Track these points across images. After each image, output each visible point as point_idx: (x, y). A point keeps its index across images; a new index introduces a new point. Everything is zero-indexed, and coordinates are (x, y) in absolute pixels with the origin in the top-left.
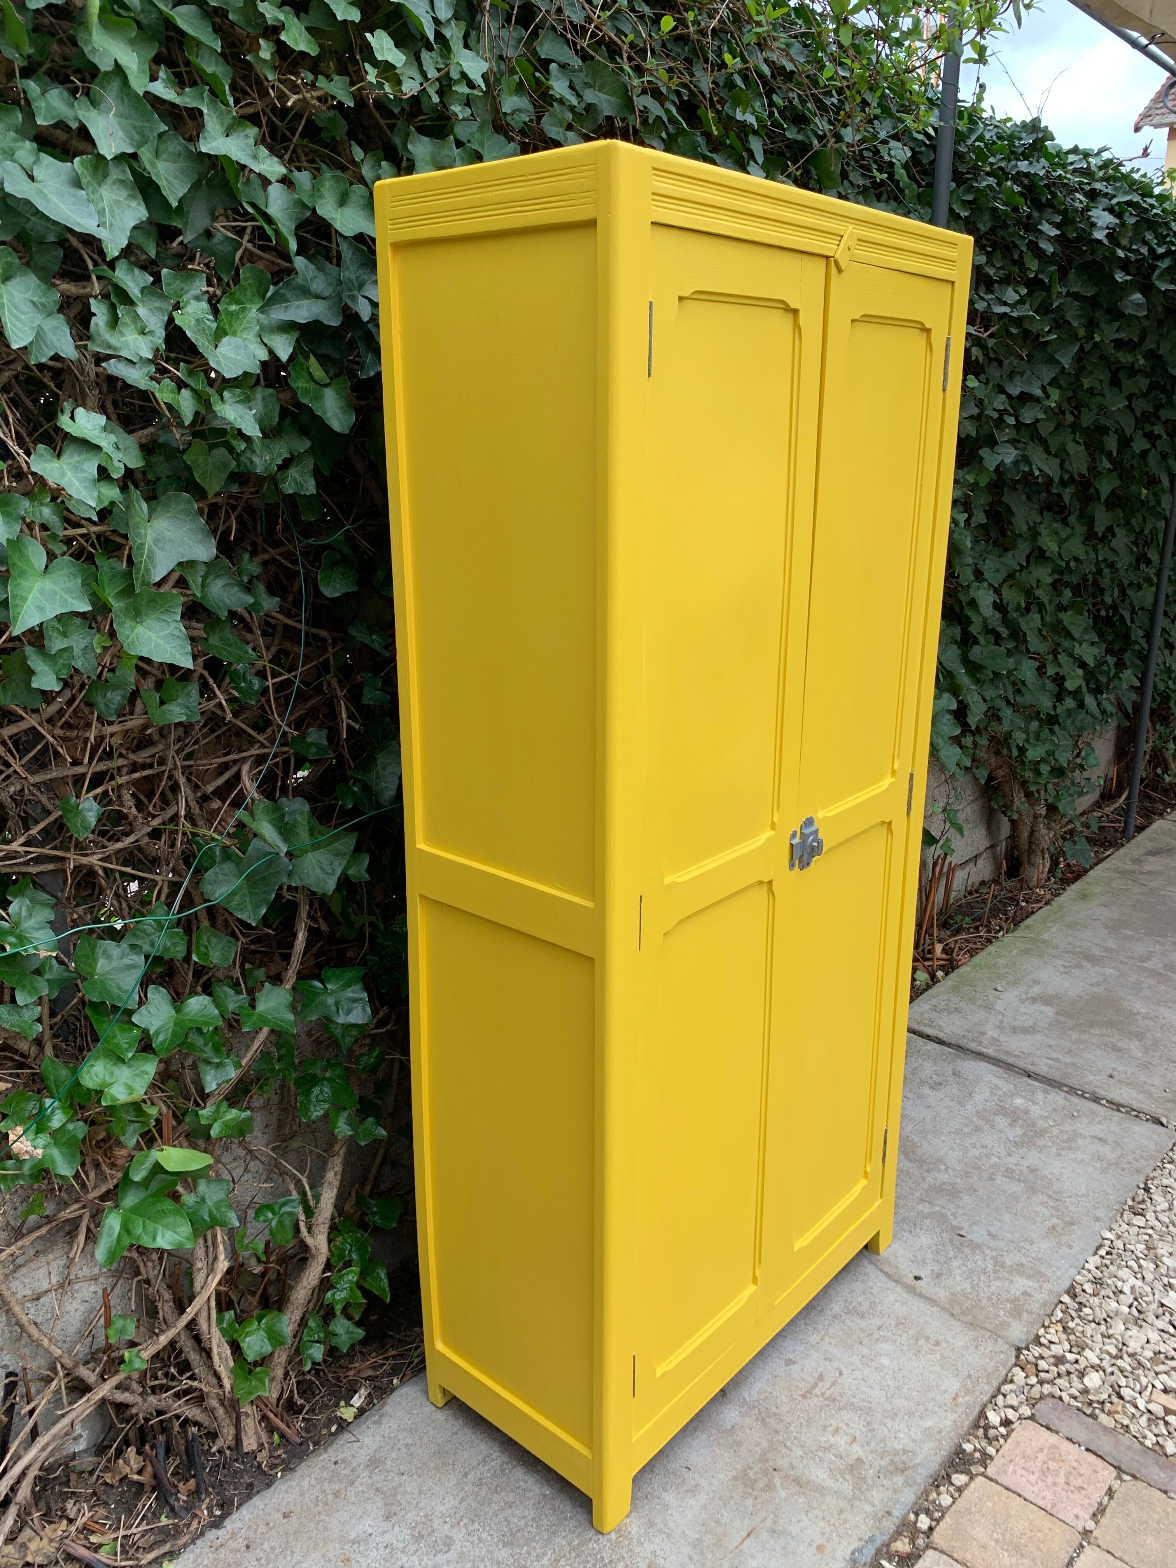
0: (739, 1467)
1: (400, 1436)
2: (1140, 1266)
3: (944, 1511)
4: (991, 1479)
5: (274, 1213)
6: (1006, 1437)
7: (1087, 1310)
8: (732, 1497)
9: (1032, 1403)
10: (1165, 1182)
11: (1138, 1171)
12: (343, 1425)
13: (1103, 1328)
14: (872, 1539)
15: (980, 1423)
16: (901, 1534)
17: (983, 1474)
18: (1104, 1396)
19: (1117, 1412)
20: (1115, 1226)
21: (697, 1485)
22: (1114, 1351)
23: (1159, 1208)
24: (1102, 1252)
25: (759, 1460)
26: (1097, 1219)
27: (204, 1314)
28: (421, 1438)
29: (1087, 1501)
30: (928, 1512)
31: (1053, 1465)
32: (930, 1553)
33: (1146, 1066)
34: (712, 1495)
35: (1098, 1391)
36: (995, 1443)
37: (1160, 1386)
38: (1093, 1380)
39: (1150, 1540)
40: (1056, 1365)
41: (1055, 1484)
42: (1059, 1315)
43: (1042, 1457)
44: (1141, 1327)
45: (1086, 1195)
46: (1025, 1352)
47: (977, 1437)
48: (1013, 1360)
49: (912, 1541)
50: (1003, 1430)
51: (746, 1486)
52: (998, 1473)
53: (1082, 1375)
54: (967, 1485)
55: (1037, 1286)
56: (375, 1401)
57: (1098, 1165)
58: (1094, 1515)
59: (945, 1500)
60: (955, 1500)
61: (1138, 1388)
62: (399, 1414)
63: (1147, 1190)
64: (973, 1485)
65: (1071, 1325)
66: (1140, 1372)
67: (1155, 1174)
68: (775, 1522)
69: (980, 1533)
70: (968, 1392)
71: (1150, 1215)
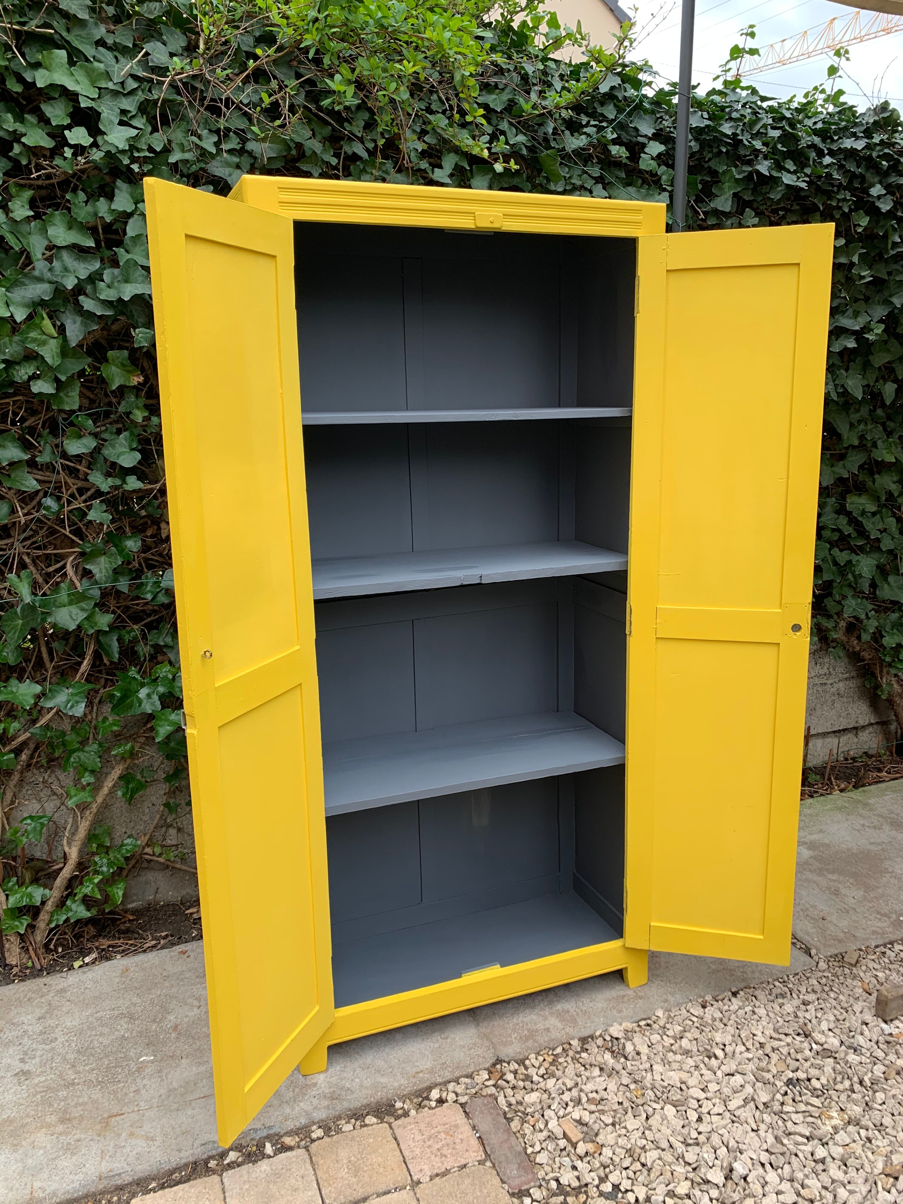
1: (88, 982)
3: (339, 1133)
4: (392, 1128)
6: (431, 1109)
7: (584, 1055)
9: (475, 1095)
11: (744, 980)
12: (70, 969)
13: (583, 1069)
14: (270, 1128)
15: (423, 1094)
16: (297, 1134)
17: (390, 1125)
18: (531, 1110)
19: (530, 1123)
20: (675, 1009)
22: (572, 1086)
23: (727, 1008)
24: (642, 1023)
26: (666, 1001)
28: (96, 987)
29: (440, 1164)
30: (327, 1129)
31: (442, 1136)
32: (301, 1150)
33: (847, 911)
35: (530, 1106)
36: (420, 1109)
37: (576, 1118)
38: (533, 1097)
40: (519, 1080)
41: (429, 1147)
42: (559, 1050)
43: (440, 1128)
44: (612, 1078)
45: (677, 983)
46: (504, 1064)
47: (412, 1102)
48: (488, 1066)
49: (299, 1140)
50: (434, 1104)
52: (400, 1126)
53: (530, 1092)
54: (372, 1125)
55: (561, 1027)
56: (95, 962)
57: (714, 967)
58: (435, 1175)
59: (347, 1127)
60: (354, 1130)
61: (561, 1113)
63: (735, 994)
64: (376, 1126)
65: (561, 1060)
66: (572, 1104)
67: (758, 986)
69: (345, 1153)
70: (431, 1072)
71: (712, 1011)
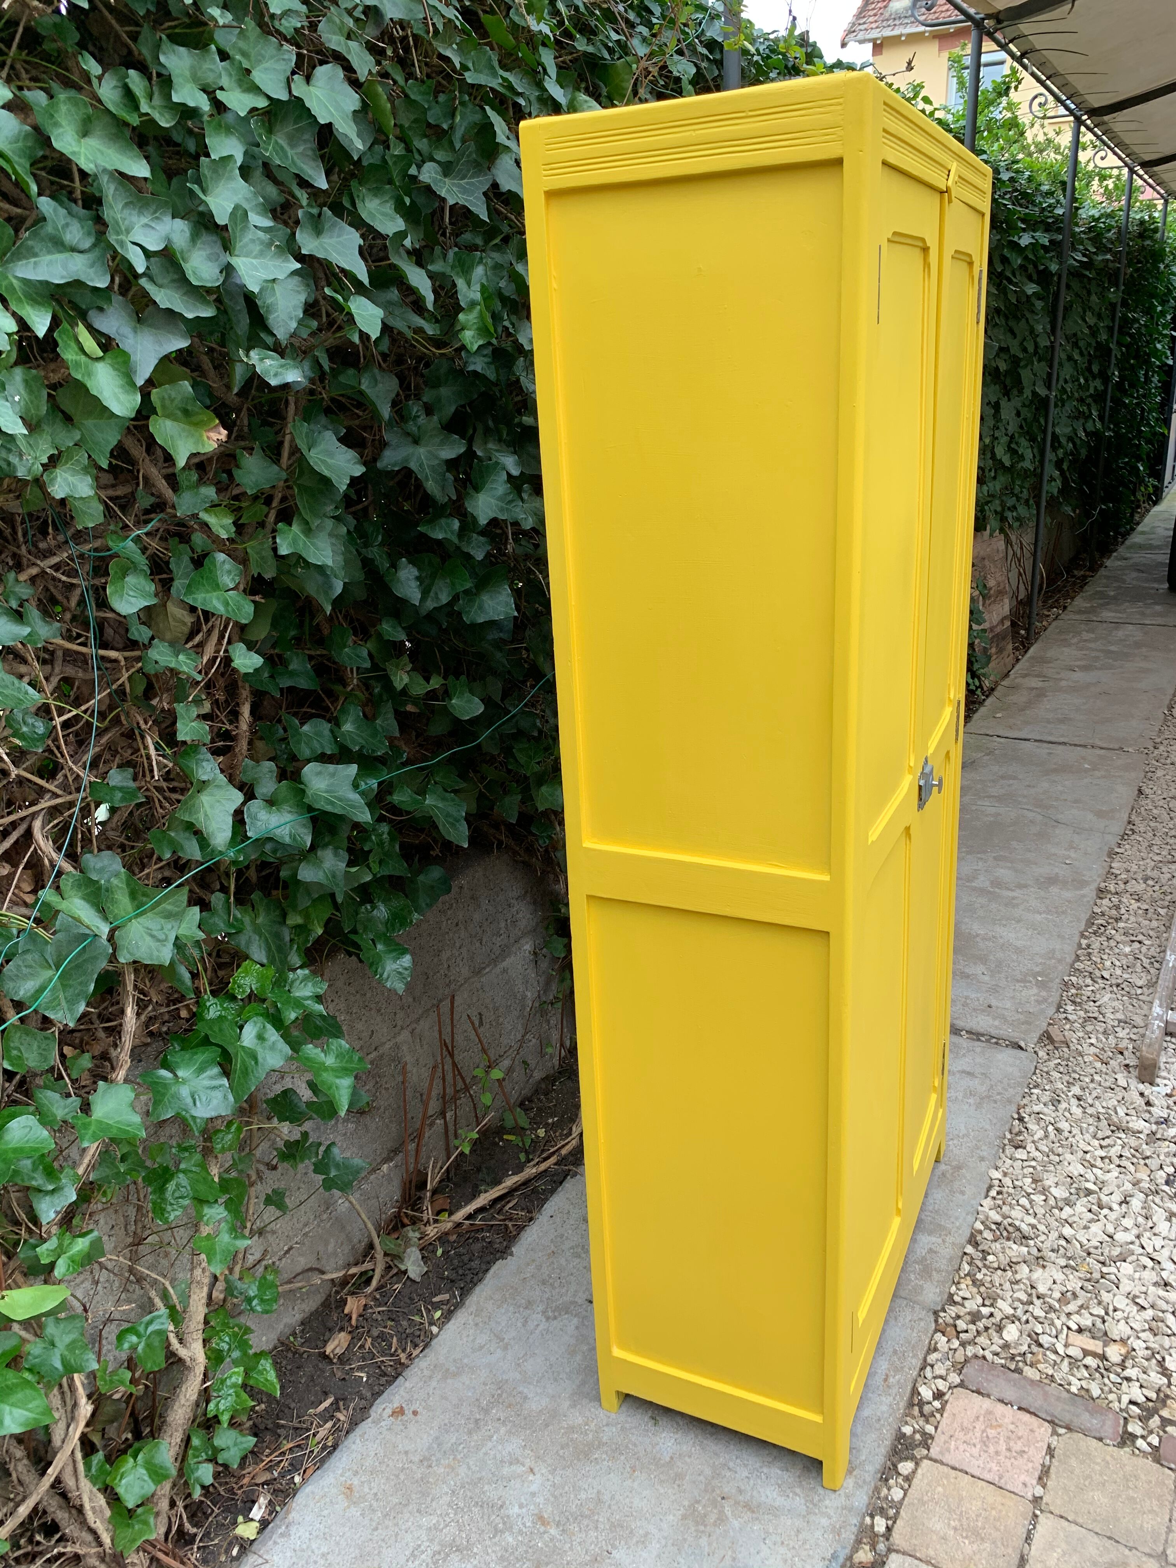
0: (686, 1503)
1: (314, 1546)
2: (1031, 1202)
3: (898, 1506)
4: (935, 1461)
5: (139, 1336)
6: (941, 1411)
7: (991, 1258)
8: (685, 1540)
9: (959, 1367)
10: (1036, 1109)
11: (1010, 1101)
12: (246, 1546)
13: (1009, 1273)
14: (834, 1556)
15: (915, 1401)
16: (861, 1543)
17: (927, 1457)
18: (1024, 1348)
19: (1039, 1362)
20: (999, 1163)
21: (647, 1534)
22: (1024, 1297)
23: (1036, 1138)
24: (993, 1193)
25: (706, 1491)
26: (982, 1159)
27: (69, 1469)
28: (338, 1543)
29: (1030, 1465)
30: (882, 1512)
31: (992, 1432)
32: (893, 1556)
33: (994, 990)
34: (663, 1542)
35: (1018, 1344)
36: (932, 1419)
37: (1074, 1327)
38: (1011, 1332)
39: (1097, 1495)
40: (973, 1322)
41: (997, 1453)
42: (966, 1268)
43: (979, 1426)
44: (1044, 1267)
45: (966, 1135)
46: (942, 1314)
47: (914, 1417)
48: (933, 1325)
49: (873, 1547)
50: (937, 1404)
51: (697, 1523)
52: (941, 1453)
53: (1000, 1329)
54: (914, 1472)
55: (940, 1241)
56: (278, 1508)
57: (971, 1101)
58: (1040, 1478)
59: (897, 1494)
60: (906, 1492)
61: (1054, 1333)
62: (307, 1519)
63: (1021, 1119)
64: (919, 1471)
65: (979, 1276)
66: (1052, 1315)
67: (1025, 1101)
68: (734, 1559)
69: (937, 1525)
70: (897, 1370)
71: (1030, 1147)
